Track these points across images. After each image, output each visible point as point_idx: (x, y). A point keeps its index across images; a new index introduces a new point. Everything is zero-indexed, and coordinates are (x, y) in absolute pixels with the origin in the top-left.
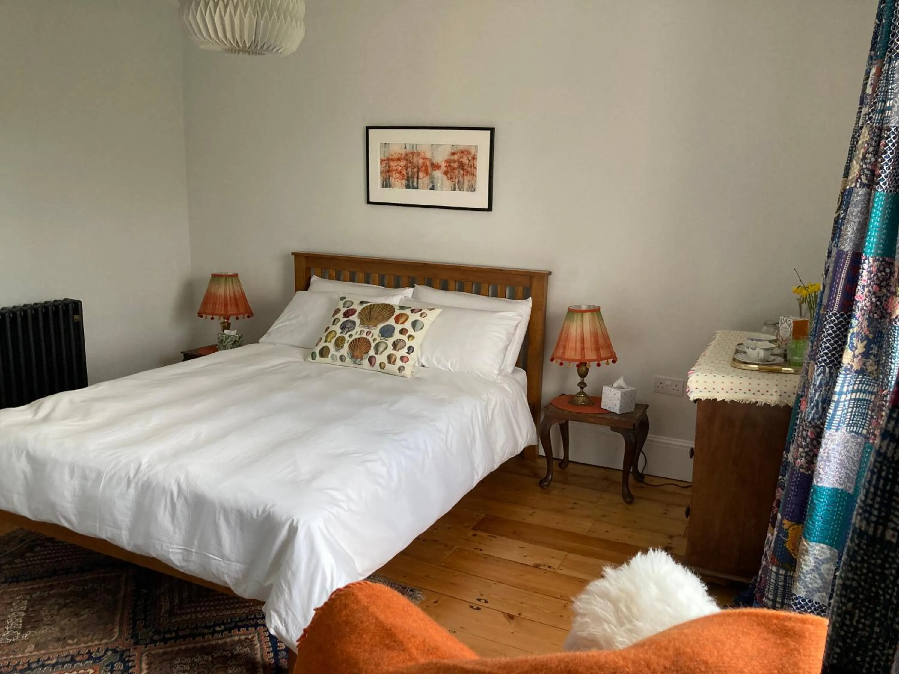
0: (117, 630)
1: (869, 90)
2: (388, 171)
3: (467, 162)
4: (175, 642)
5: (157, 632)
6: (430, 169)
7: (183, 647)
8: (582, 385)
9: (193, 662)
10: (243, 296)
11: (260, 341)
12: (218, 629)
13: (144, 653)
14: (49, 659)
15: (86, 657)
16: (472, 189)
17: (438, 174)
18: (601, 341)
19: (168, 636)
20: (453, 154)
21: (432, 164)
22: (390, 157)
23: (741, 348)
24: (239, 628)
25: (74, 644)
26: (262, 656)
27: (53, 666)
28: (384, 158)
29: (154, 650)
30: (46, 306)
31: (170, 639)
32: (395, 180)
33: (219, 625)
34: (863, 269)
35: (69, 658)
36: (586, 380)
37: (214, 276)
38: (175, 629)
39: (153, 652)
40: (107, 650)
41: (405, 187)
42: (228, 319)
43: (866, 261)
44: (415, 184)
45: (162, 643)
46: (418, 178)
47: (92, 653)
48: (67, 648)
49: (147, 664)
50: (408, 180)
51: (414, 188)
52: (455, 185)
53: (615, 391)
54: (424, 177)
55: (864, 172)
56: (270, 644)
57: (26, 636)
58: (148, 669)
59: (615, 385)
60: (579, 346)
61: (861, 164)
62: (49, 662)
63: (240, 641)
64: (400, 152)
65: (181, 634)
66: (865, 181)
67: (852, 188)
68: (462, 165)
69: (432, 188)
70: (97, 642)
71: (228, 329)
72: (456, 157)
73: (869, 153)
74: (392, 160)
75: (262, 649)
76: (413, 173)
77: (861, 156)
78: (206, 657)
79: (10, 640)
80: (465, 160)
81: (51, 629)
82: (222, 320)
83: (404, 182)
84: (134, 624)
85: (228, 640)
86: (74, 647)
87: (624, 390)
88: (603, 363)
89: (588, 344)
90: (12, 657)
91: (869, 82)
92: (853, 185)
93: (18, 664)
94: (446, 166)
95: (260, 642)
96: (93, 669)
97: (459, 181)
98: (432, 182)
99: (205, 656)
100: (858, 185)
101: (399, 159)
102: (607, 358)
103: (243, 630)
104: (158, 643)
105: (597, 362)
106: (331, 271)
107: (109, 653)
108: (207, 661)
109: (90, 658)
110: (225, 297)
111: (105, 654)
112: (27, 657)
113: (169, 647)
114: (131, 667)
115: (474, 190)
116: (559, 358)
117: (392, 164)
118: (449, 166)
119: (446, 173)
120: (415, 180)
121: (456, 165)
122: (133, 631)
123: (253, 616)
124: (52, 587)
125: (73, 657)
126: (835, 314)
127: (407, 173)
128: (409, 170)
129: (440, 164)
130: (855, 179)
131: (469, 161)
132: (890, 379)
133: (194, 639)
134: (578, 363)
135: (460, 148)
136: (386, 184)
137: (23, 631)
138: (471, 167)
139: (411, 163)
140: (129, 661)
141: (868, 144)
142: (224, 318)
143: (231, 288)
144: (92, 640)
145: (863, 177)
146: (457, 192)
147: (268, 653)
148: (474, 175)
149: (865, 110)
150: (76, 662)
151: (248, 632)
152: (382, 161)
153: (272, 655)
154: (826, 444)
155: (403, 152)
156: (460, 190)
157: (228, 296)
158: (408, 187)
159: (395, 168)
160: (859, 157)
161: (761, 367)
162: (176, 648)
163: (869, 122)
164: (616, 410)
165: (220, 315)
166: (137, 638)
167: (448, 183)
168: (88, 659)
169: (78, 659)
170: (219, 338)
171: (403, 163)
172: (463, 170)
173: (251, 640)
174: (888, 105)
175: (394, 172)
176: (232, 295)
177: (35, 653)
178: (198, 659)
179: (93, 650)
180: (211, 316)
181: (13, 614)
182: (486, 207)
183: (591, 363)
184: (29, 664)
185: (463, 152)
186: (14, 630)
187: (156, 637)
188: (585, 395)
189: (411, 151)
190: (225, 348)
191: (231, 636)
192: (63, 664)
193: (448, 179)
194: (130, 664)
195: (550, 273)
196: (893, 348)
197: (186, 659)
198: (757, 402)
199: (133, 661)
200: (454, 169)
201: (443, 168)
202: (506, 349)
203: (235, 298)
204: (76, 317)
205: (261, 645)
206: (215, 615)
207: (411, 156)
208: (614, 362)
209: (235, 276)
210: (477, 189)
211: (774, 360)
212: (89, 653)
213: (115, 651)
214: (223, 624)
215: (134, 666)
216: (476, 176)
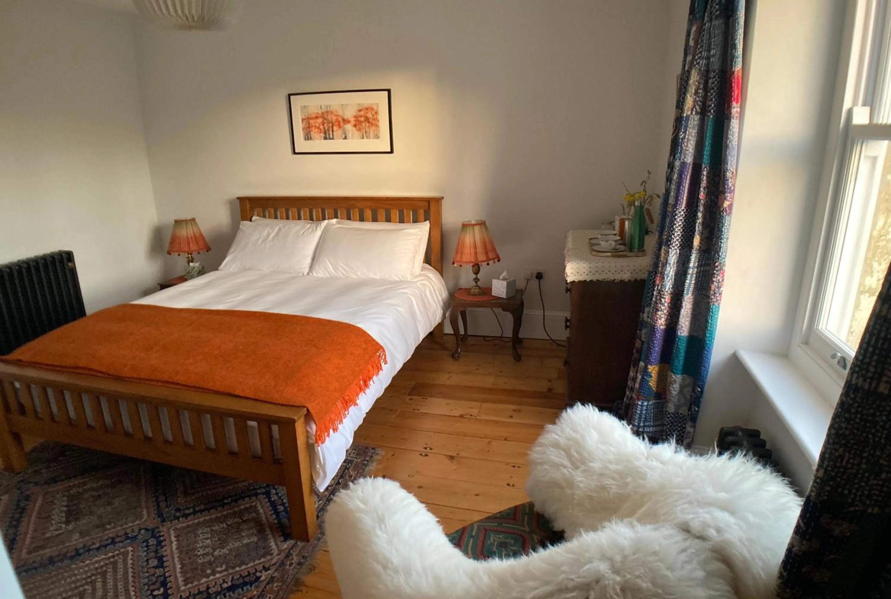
0: (145, 512)
1: (692, 43)
2: (309, 127)
3: (372, 116)
4: (194, 516)
5: (178, 510)
6: (342, 123)
7: (202, 520)
8: (476, 280)
9: (212, 530)
10: (201, 235)
11: (219, 268)
12: (226, 501)
13: (171, 527)
14: (93, 544)
15: (124, 537)
16: (377, 137)
17: (349, 127)
18: (489, 247)
19: (187, 512)
20: (360, 111)
21: (344, 120)
22: (309, 116)
23: (593, 241)
24: (243, 498)
25: (112, 528)
26: (266, 518)
27: (98, 549)
28: (304, 117)
29: (178, 524)
30: (44, 258)
31: (190, 514)
32: (314, 133)
33: (227, 498)
34: (704, 175)
35: (109, 541)
36: (479, 276)
37: (177, 222)
38: (192, 505)
39: (178, 527)
40: (140, 530)
41: (323, 139)
42: (191, 254)
43: (705, 169)
44: (331, 136)
45: (184, 519)
46: (333, 131)
47: (128, 534)
48: (107, 532)
49: (175, 537)
50: (325, 133)
51: (330, 139)
52: (363, 135)
53: (502, 282)
54: (337, 130)
55: (697, 103)
56: (271, 508)
57: (70, 527)
58: (177, 541)
59: (501, 277)
60: (473, 251)
61: (695, 97)
62: (94, 546)
63: (246, 509)
64: (317, 112)
65: (197, 509)
66: (699, 110)
67: (689, 116)
68: (367, 119)
69: (345, 138)
70: (130, 524)
71: (192, 262)
72: (362, 113)
73: (700, 89)
74: (312, 118)
75: (265, 513)
76: (329, 128)
77: (693, 91)
78: (222, 526)
79: (57, 532)
80: (370, 115)
81: (90, 518)
82: (186, 255)
83: (322, 135)
84: (158, 505)
85: (236, 509)
86: (112, 530)
87: (508, 281)
88: (491, 262)
89: (480, 250)
90: (61, 546)
91: (692, 37)
92: (689, 113)
93: (67, 552)
94: (355, 121)
95: (262, 507)
96: (132, 547)
97: (366, 132)
98: (345, 133)
99: (220, 524)
100: (694, 113)
101: (317, 118)
102: (493, 259)
103: (247, 499)
104: (181, 519)
105: (487, 262)
106: (270, 209)
107: (143, 532)
108: (223, 528)
109: (128, 538)
110: (188, 238)
111: (139, 533)
112: (75, 545)
113: (190, 521)
114: (162, 541)
115: (379, 138)
116: (458, 261)
117: (311, 121)
118: (358, 120)
119: (355, 126)
120: (331, 133)
121: (362, 119)
122: (158, 512)
123: (252, 488)
124: (84, 484)
125: (113, 539)
126: (683, 210)
127: (324, 128)
128: (326, 125)
129: (349, 119)
130: (691, 108)
131: (373, 115)
132: (720, 254)
133: (209, 512)
134: (472, 264)
135: (366, 106)
136: (308, 137)
137: (67, 522)
138: (375, 120)
139: (326, 119)
140: (160, 536)
141: (699, 83)
142: (188, 254)
143: (191, 230)
144: (126, 523)
145: (697, 107)
146: (365, 140)
147: (271, 515)
148: (377, 126)
149: (689, 58)
150: (116, 543)
151: (251, 501)
152: (303, 120)
153: (274, 516)
154: (686, 305)
155: (320, 112)
156: (367, 138)
157: (190, 236)
158: (325, 138)
159: (314, 125)
160: (692, 92)
161: (613, 254)
162: (197, 521)
163: (697, 66)
164: (504, 296)
165: (185, 252)
166: (163, 516)
167: (357, 133)
168: (126, 539)
169: (117, 540)
170: (186, 270)
171: (320, 120)
172: (369, 122)
173: (255, 506)
174: (712, 53)
175: (313, 128)
176: (193, 235)
177: (81, 540)
178: (216, 528)
179: (129, 531)
180: (178, 253)
181: (57, 510)
182: (389, 150)
183: (483, 263)
184: (77, 550)
185: (367, 109)
186: (60, 523)
187: (178, 514)
188: (479, 288)
189: (326, 110)
190: (192, 277)
191: (238, 506)
192: (106, 546)
193: (357, 130)
194: (162, 538)
195: (443, 198)
196: (722, 231)
197: (206, 529)
198: (615, 280)
199: (163, 536)
200: (361, 122)
201: (353, 122)
202: (414, 257)
203: (195, 237)
204: (70, 264)
205: (264, 510)
206: (221, 490)
207: (326, 114)
208: (499, 261)
209: (193, 220)
210: (381, 137)
211: (619, 248)
212: (126, 533)
213: (147, 530)
214: (230, 497)
215: (165, 540)
216: (379, 127)
